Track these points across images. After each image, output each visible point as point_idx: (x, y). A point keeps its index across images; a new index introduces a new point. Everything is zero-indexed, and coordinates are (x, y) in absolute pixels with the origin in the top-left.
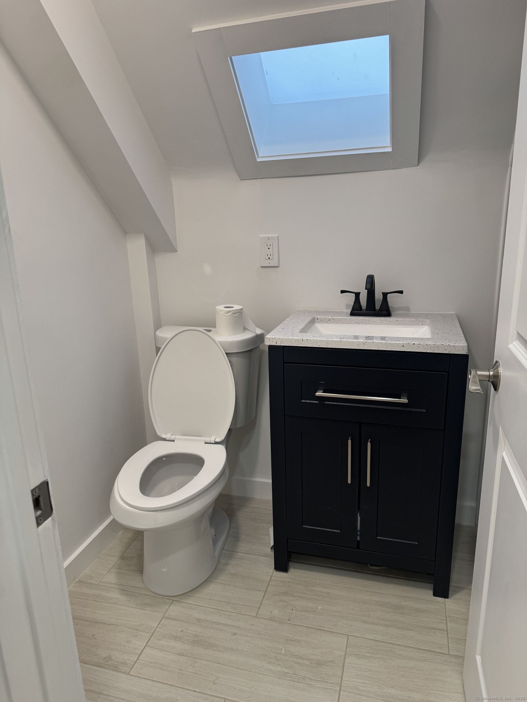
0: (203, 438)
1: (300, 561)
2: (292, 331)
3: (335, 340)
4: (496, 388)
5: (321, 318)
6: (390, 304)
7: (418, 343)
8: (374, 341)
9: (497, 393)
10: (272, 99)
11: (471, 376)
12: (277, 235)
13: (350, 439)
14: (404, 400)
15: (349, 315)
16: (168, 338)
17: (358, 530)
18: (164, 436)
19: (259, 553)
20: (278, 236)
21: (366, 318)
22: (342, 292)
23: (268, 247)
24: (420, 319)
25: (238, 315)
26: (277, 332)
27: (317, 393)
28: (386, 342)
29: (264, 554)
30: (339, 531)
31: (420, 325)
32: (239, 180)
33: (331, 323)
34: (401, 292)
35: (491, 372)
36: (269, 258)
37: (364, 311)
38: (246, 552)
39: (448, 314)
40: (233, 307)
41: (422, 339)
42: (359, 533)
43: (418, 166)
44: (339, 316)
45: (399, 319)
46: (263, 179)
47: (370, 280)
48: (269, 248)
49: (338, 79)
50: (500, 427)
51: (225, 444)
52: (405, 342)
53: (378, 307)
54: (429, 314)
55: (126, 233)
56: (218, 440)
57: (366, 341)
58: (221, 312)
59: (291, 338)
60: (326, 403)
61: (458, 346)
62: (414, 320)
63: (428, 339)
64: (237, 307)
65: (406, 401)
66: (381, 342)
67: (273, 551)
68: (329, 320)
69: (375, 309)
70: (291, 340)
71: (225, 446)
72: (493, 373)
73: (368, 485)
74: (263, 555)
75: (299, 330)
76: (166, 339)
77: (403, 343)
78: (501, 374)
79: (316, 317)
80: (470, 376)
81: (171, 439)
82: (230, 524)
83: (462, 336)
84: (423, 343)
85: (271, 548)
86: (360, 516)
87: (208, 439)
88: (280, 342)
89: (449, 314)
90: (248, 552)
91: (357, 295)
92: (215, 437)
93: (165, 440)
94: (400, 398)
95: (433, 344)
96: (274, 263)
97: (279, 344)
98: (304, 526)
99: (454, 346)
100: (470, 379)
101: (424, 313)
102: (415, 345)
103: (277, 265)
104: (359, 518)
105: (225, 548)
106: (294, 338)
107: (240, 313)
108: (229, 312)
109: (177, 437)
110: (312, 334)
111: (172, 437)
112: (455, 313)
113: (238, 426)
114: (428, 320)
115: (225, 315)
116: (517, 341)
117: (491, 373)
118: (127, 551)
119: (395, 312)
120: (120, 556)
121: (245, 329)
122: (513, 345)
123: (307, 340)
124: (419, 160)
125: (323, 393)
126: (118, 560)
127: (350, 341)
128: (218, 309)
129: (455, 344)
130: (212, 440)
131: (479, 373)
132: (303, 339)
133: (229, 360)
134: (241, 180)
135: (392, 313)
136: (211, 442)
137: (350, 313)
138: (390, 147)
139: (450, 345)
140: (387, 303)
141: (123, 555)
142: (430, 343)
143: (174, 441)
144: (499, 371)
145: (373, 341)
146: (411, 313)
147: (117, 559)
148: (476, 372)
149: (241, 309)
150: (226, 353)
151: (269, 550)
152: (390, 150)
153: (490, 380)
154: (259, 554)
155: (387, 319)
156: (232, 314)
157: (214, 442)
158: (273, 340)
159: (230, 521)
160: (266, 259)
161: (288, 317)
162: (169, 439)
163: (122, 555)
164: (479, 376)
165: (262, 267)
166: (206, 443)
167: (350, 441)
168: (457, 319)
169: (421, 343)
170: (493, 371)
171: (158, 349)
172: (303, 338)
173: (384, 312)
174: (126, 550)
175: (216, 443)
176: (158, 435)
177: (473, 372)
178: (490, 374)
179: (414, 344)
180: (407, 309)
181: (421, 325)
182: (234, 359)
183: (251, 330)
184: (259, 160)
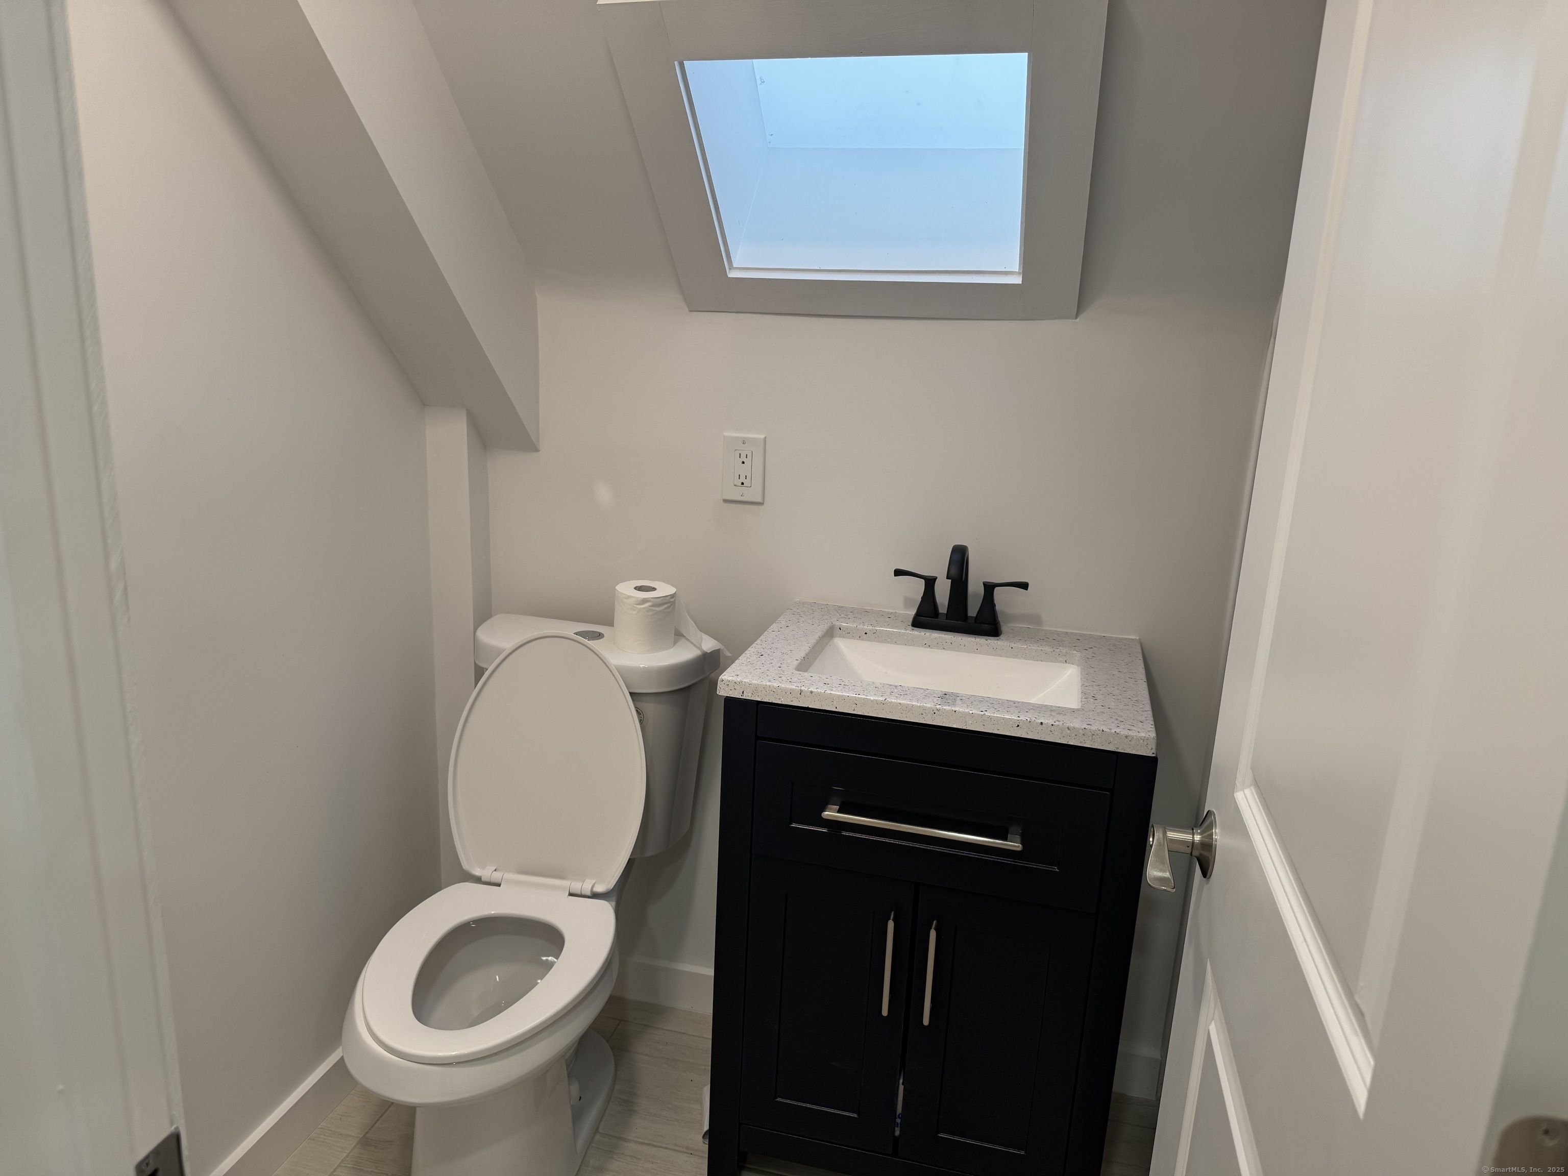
0: (565, 883)
1: (766, 1170)
2: (780, 665)
3: (872, 698)
4: (1205, 873)
5: (847, 628)
6: (999, 607)
7: (1051, 722)
8: (957, 709)
9: (1207, 883)
10: (771, 135)
11: (1153, 838)
12: (763, 437)
13: (892, 918)
14: (1014, 845)
15: (910, 623)
16: (503, 650)
17: (898, 1114)
18: (477, 872)
19: (676, 1145)
20: (765, 437)
21: (946, 636)
22: (898, 573)
23: (742, 459)
24: (1061, 648)
25: (665, 608)
26: (746, 665)
27: (826, 813)
28: (983, 713)
29: (687, 1148)
30: (856, 1116)
31: (1061, 662)
32: (687, 310)
33: (868, 640)
34: (1024, 586)
35: (1197, 835)
36: (743, 484)
37: (942, 620)
38: (646, 1142)
39: (1122, 639)
40: (654, 589)
41: (1060, 711)
42: (898, 1121)
43: (1076, 318)
44: (888, 626)
45: (1015, 645)
46: (738, 315)
47: (959, 557)
48: (743, 463)
49: (918, 104)
50: (1209, 964)
51: (614, 898)
52: (1023, 718)
53: (973, 611)
54: (1081, 635)
55: (424, 405)
56: (600, 888)
57: (938, 707)
58: (626, 601)
59: (776, 685)
60: (844, 833)
61: (1135, 737)
62: (1048, 649)
63: (1073, 711)
64: (664, 590)
65: (1019, 847)
66: (971, 712)
67: (708, 1140)
68: (866, 633)
69: (965, 617)
70: (774, 691)
71: (614, 903)
72: (1202, 838)
73: (926, 1021)
74: (685, 1150)
75: (796, 663)
76: (499, 651)
77: (1018, 718)
78: (1218, 843)
79: (838, 624)
80: (1151, 839)
81: (493, 881)
82: (616, 1070)
83: (1146, 710)
84: (1061, 723)
85: (704, 1137)
86: (903, 1084)
87: (576, 886)
88: (751, 691)
89: (1126, 639)
90: (651, 1143)
91: (930, 582)
92: (594, 881)
93: (478, 880)
94: (1005, 839)
95: (1083, 727)
96: (752, 494)
97: (748, 696)
98: (779, 1099)
99: (1126, 737)
100: (1151, 846)
101: (1072, 633)
102: (1043, 725)
103: (760, 500)
104: (901, 1088)
105: (600, 1130)
106: (783, 686)
107: (669, 605)
108: (644, 601)
109: (509, 876)
110: (824, 677)
111: (496, 876)
112: (1138, 638)
113: (649, 854)
114: (1078, 654)
115: (636, 608)
116: (1252, 788)
117: (1197, 838)
118: (377, 1125)
119: (1008, 625)
120: (361, 1136)
121: (679, 635)
122: (1244, 796)
123: (812, 692)
124: (1081, 306)
125: (839, 812)
126: (355, 1147)
127: (905, 704)
128: (622, 593)
129: (1131, 733)
130: (586, 887)
131: (1171, 835)
132: (801, 691)
133: (636, 707)
134: (690, 311)
135: (1004, 628)
136: (583, 893)
137: (911, 620)
138: (1019, 273)
139: (1118, 734)
140: (993, 606)
141: (368, 1135)
142: (1077, 724)
143: (499, 885)
144: (1214, 837)
145: (954, 709)
146: (1042, 630)
147: (353, 1146)
148: (1165, 833)
149: (673, 596)
150: (631, 694)
151: (699, 1138)
152: (1018, 280)
153: (1194, 854)
154: (677, 1148)
155: (992, 641)
156: (650, 606)
157: (589, 894)
158: (735, 687)
159: (616, 1065)
160: (735, 485)
161: (774, 620)
162: (488, 880)
163: (365, 1135)
164: (1173, 841)
165: (725, 501)
166: (571, 894)
167: (891, 925)
168: (1140, 656)
169: (1057, 723)
170: (1201, 834)
171: (479, 672)
172: (803, 688)
173: (986, 627)
174: (376, 1123)
175: (595, 896)
176: (463, 869)
177: (1158, 835)
178: (1193, 840)
179: (1042, 723)
180: (1036, 619)
181: (1063, 663)
182: (650, 707)
183: (692, 641)
184: (732, 274)
